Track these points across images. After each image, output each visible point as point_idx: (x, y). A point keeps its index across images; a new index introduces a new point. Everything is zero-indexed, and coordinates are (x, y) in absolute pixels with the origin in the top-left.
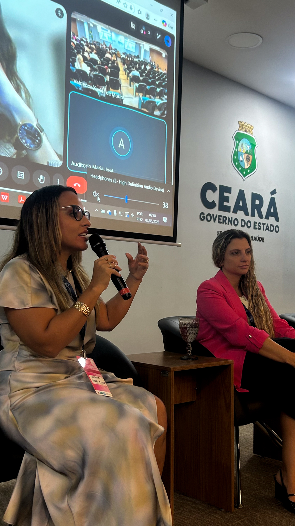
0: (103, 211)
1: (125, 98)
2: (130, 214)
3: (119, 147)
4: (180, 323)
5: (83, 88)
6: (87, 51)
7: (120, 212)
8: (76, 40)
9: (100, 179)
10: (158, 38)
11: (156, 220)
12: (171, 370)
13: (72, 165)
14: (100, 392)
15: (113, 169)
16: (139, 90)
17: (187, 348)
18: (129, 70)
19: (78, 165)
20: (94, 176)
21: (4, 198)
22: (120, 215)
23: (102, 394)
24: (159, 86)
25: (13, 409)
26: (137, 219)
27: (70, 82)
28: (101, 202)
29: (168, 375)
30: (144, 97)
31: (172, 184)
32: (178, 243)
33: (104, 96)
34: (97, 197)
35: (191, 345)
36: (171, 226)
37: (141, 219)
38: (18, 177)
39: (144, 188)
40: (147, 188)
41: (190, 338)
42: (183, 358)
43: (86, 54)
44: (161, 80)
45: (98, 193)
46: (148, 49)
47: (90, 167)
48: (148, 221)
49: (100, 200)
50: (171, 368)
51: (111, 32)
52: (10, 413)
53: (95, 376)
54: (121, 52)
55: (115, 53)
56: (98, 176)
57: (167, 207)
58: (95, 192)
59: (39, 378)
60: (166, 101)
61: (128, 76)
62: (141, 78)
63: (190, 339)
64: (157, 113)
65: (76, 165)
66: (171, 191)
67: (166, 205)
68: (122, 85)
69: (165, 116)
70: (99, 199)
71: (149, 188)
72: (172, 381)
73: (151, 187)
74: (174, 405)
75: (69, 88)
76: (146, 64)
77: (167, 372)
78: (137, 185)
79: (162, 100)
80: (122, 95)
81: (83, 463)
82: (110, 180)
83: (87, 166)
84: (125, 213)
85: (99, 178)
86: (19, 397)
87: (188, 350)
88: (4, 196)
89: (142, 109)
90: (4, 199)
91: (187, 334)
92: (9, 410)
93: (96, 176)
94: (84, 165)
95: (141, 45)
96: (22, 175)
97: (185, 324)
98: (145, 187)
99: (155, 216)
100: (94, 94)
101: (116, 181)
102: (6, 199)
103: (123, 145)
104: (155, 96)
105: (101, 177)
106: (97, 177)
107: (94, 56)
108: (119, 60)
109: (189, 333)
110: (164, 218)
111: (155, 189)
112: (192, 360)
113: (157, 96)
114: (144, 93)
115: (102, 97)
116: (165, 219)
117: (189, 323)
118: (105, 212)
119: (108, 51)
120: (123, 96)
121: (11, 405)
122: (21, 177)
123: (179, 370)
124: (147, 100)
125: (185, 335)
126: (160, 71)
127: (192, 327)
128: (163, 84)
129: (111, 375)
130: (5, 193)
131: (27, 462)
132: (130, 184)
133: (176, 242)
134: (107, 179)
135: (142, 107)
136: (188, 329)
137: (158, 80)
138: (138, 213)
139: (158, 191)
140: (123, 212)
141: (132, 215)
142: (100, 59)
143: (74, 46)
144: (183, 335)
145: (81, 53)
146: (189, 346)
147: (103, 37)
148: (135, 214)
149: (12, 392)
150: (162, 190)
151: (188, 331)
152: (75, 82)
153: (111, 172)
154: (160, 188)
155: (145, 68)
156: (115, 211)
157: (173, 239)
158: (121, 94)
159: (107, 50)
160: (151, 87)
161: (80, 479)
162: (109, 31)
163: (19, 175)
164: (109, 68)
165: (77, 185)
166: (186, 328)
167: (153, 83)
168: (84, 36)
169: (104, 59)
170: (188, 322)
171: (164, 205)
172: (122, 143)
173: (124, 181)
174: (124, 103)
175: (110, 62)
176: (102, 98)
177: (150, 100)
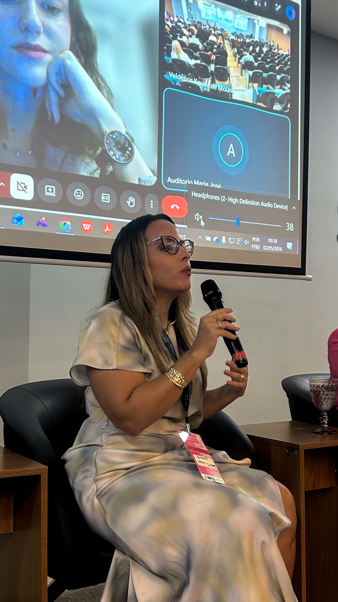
0: (208, 239)
1: (236, 92)
2: (243, 240)
3: (228, 154)
4: (311, 386)
5: (181, 83)
6: (185, 35)
7: (230, 239)
8: (171, 22)
9: (204, 198)
10: (277, 9)
11: (278, 247)
12: (300, 447)
13: (168, 182)
14: (207, 477)
15: (220, 184)
16: (253, 79)
17: (322, 418)
18: (240, 54)
19: (177, 181)
20: (196, 195)
21: (87, 227)
22: (230, 242)
23: (211, 479)
24: (279, 72)
25: (100, 495)
26: (253, 246)
27: (165, 76)
28: (205, 227)
29: (296, 454)
30: (260, 88)
31: (299, 199)
32: (307, 276)
33: (208, 90)
34: (200, 220)
35: (326, 414)
36: (298, 254)
37: (257, 247)
38: (103, 201)
39: (261, 205)
40: (265, 206)
41: (326, 405)
42: (316, 431)
43: (184, 39)
44: (282, 64)
45: (202, 216)
46: (264, 26)
47: (191, 182)
48: (267, 249)
49: (204, 225)
50: (300, 446)
51: (216, 7)
52: (96, 501)
53: (202, 457)
54: (229, 32)
55: (221, 35)
56: (202, 194)
57: (292, 228)
58: (198, 214)
59: (132, 456)
60: (289, 91)
61: (239, 62)
62: (256, 64)
63: (325, 407)
64: (277, 107)
65: (173, 181)
66: (297, 209)
67: (291, 227)
68: (230, 75)
69: (288, 110)
70: (202, 224)
71: (269, 205)
72: (301, 462)
73: (270, 203)
74: (306, 492)
75: (163, 83)
76: (262, 45)
77: (295, 451)
78: (252, 203)
79: (284, 90)
80: (232, 87)
81: (188, 565)
82: (216, 198)
83: (187, 182)
84: (237, 239)
85: (202, 196)
86: (106, 480)
87: (322, 420)
88: (85, 225)
89: (258, 104)
90: (87, 229)
91: (320, 399)
92: (94, 496)
93: (198, 195)
94: (184, 180)
95: (255, 21)
96: (107, 198)
97: (318, 386)
98: (263, 204)
99: (276, 241)
100: (195, 89)
101: (224, 200)
102: (88, 229)
103: (233, 152)
104: (274, 87)
105: (205, 195)
106: (200, 196)
107: (195, 40)
108: (226, 42)
109: (324, 399)
110: (288, 243)
111: (275, 206)
112: (328, 434)
113: (278, 85)
114: (261, 82)
115: (205, 92)
116: (289, 245)
117: (323, 386)
118: (211, 240)
119: (213, 32)
120: (232, 89)
121: (97, 491)
122: (106, 200)
123: (310, 447)
124: (264, 92)
125: (318, 401)
126: (281, 52)
127: (328, 391)
128: (285, 69)
129: (222, 454)
130: (88, 221)
131: (118, 563)
132: (243, 202)
133: (305, 275)
134: (212, 197)
135: (257, 101)
136: (322, 394)
137: (278, 65)
138: (254, 239)
139: (280, 208)
140: (234, 239)
141: (245, 242)
142: (202, 45)
143: (169, 29)
144: (316, 401)
145: (178, 38)
146: (324, 415)
147: (206, 15)
148: (250, 240)
149: (98, 474)
150: (286, 207)
151: (322, 396)
152: (171, 76)
153: (217, 187)
154: (282, 205)
155: (261, 50)
156: (224, 238)
157: (301, 271)
158: (230, 86)
159: (211, 31)
160: (270, 74)
161: (185, 585)
162: (213, 6)
163: (103, 198)
164: (214, 54)
165: (175, 207)
166: (320, 391)
167: (272, 69)
168: (182, 16)
169: (208, 44)
170: (322, 384)
171: (288, 226)
172: (231, 150)
173: (235, 199)
174: (233, 98)
175: (216, 46)
176: (205, 94)
177: (268, 91)
